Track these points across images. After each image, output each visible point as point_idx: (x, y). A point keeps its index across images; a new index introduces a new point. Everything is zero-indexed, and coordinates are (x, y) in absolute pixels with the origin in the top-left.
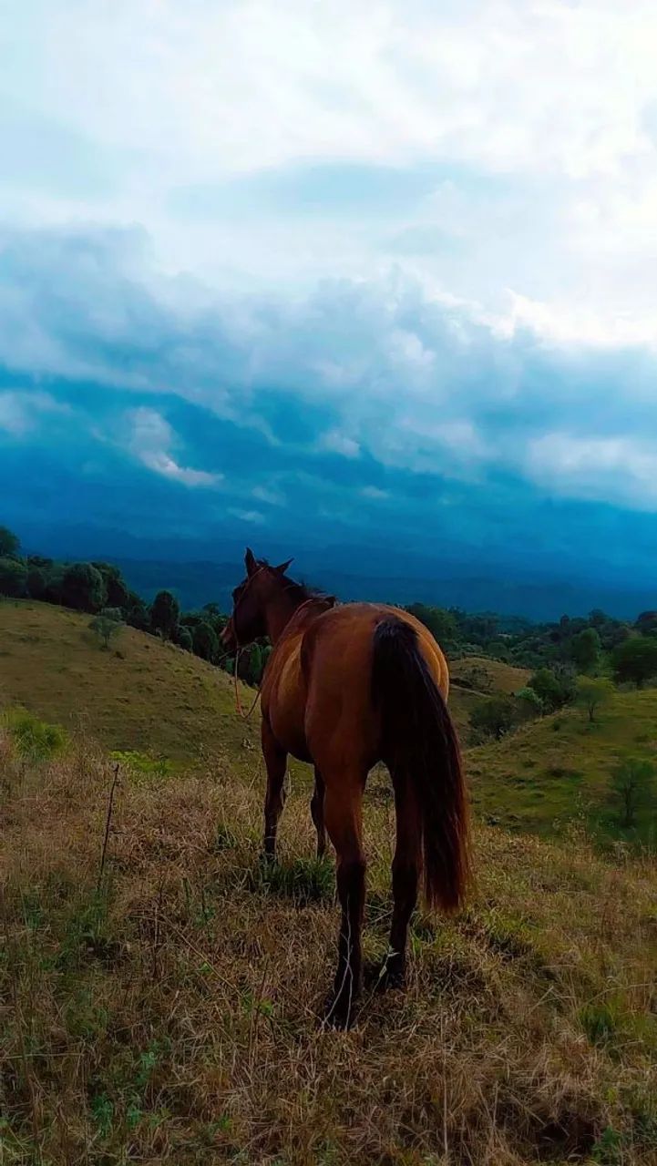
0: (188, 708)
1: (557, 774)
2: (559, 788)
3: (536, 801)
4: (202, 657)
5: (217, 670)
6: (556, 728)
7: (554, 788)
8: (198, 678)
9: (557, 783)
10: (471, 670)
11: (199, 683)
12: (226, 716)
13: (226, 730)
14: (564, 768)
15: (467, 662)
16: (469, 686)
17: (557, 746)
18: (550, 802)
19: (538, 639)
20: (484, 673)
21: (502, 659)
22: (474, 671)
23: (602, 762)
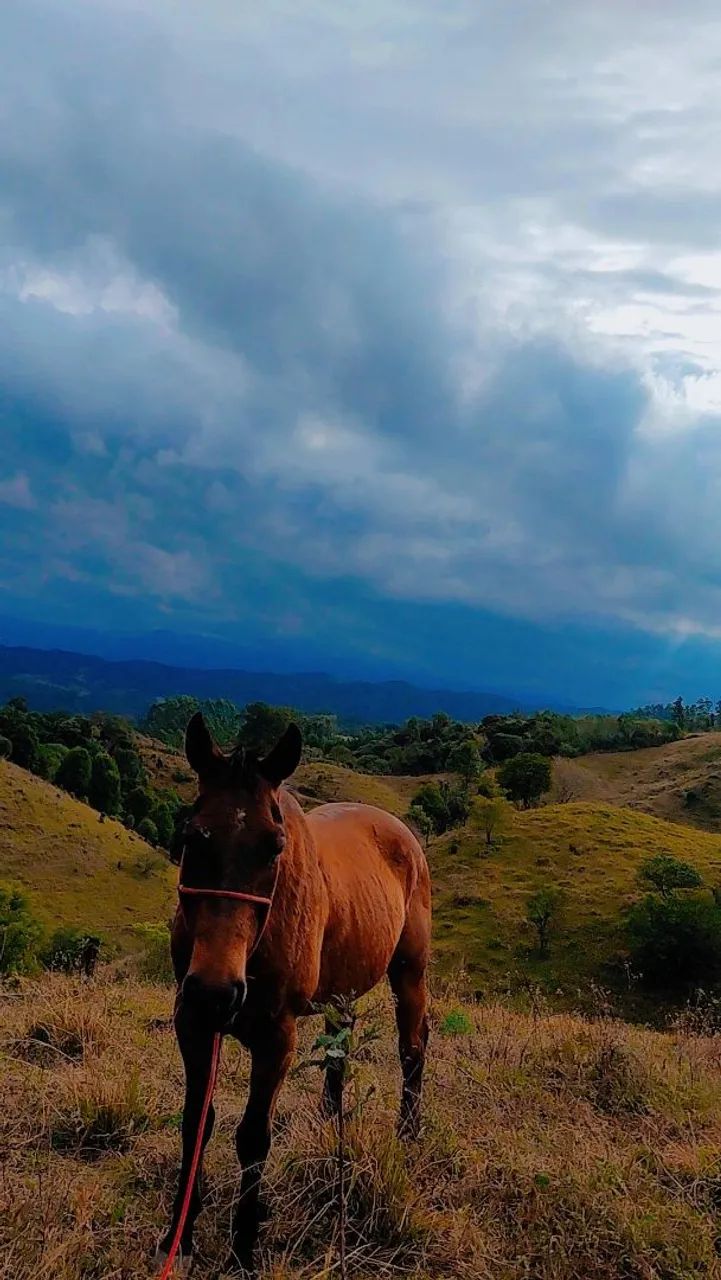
0: (10, 827)
1: (462, 902)
2: (467, 917)
3: (444, 933)
4: (21, 766)
5: (41, 783)
6: (454, 851)
7: (461, 918)
8: (21, 791)
9: (463, 912)
10: (317, 776)
11: (21, 797)
12: (56, 837)
13: (57, 852)
14: (469, 895)
15: (311, 768)
16: (314, 796)
17: (459, 871)
18: (460, 934)
19: (381, 742)
20: (329, 779)
21: (348, 764)
22: (320, 777)
23: (508, 889)
